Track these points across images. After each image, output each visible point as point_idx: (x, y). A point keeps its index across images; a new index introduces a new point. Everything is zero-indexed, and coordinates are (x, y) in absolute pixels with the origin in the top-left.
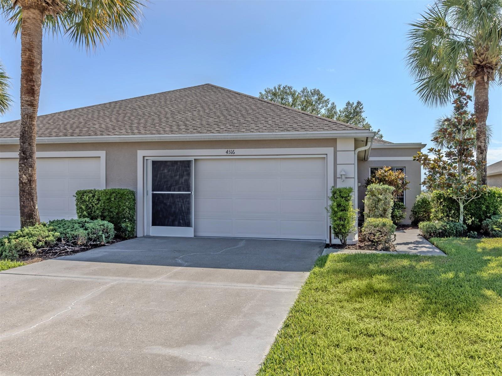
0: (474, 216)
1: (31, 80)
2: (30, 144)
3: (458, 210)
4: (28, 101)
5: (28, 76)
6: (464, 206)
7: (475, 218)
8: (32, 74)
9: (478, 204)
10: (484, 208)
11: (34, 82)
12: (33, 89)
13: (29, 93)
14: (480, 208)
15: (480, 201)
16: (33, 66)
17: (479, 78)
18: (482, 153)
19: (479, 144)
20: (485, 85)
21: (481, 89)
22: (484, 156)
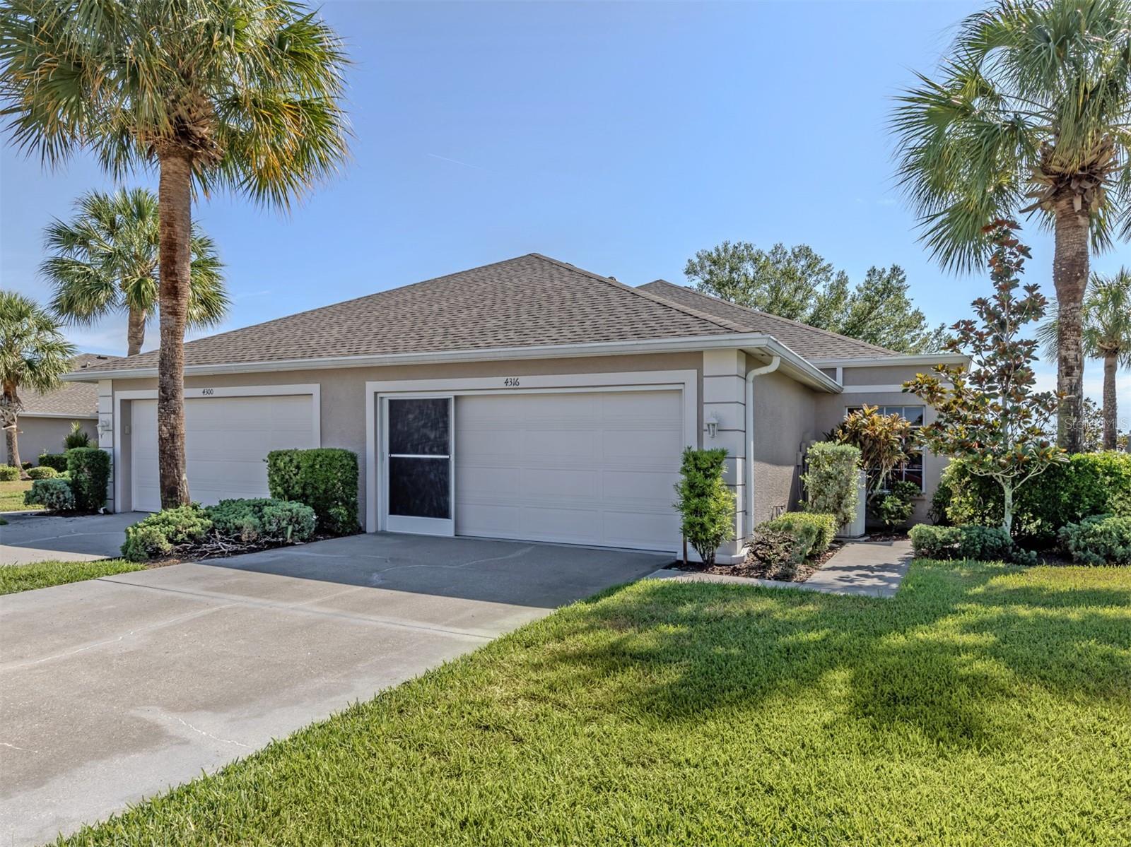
0: (1041, 515)
1: (173, 274)
2: (172, 377)
3: (1001, 500)
4: (168, 307)
5: (168, 267)
6: (1013, 493)
7: (1042, 520)
8: (174, 262)
9: (1049, 488)
10: (1065, 497)
11: (176, 275)
12: (176, 288)
13: (169, 294)
14: (1056, 499)
15: (1056, 483)
16: (175, 251)
17: (1063, 204)
18: (1068, 374)
19: (1064, 353)
20: (1077, 218)
21: (1067, 229)
22: (1074, 381)
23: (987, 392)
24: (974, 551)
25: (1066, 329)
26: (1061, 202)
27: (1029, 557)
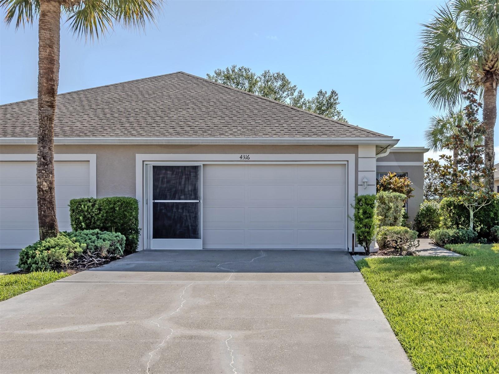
0: (483, 223)
1: (52, 80)
2: (50, 149)
3: (468, 217)
4: (48, 102)
5: (49, 75)
6: (474, 214)
7: (483, 225)
8: (53, 72)
9: (487, 211)
10: (492, 215)
11: (54, 81)
12: (53, 89)
13: (49, 93)
14: (489, 215)
15: (489, 208)
16: (53, 64)
17: (488, 84)
18: (489, 160)
19: (487, 150)
20: (493, 91)
21: (490, 96)
22: (492, 163)
23: (464, 168)
24: (465, 240)
25: (489, 139)
26: (487, 83)
27: (484, 241)
